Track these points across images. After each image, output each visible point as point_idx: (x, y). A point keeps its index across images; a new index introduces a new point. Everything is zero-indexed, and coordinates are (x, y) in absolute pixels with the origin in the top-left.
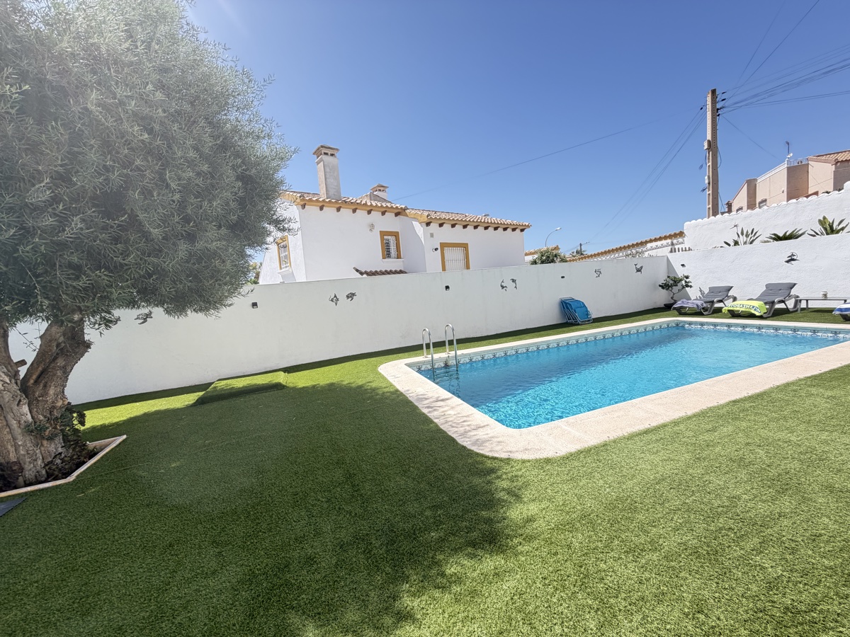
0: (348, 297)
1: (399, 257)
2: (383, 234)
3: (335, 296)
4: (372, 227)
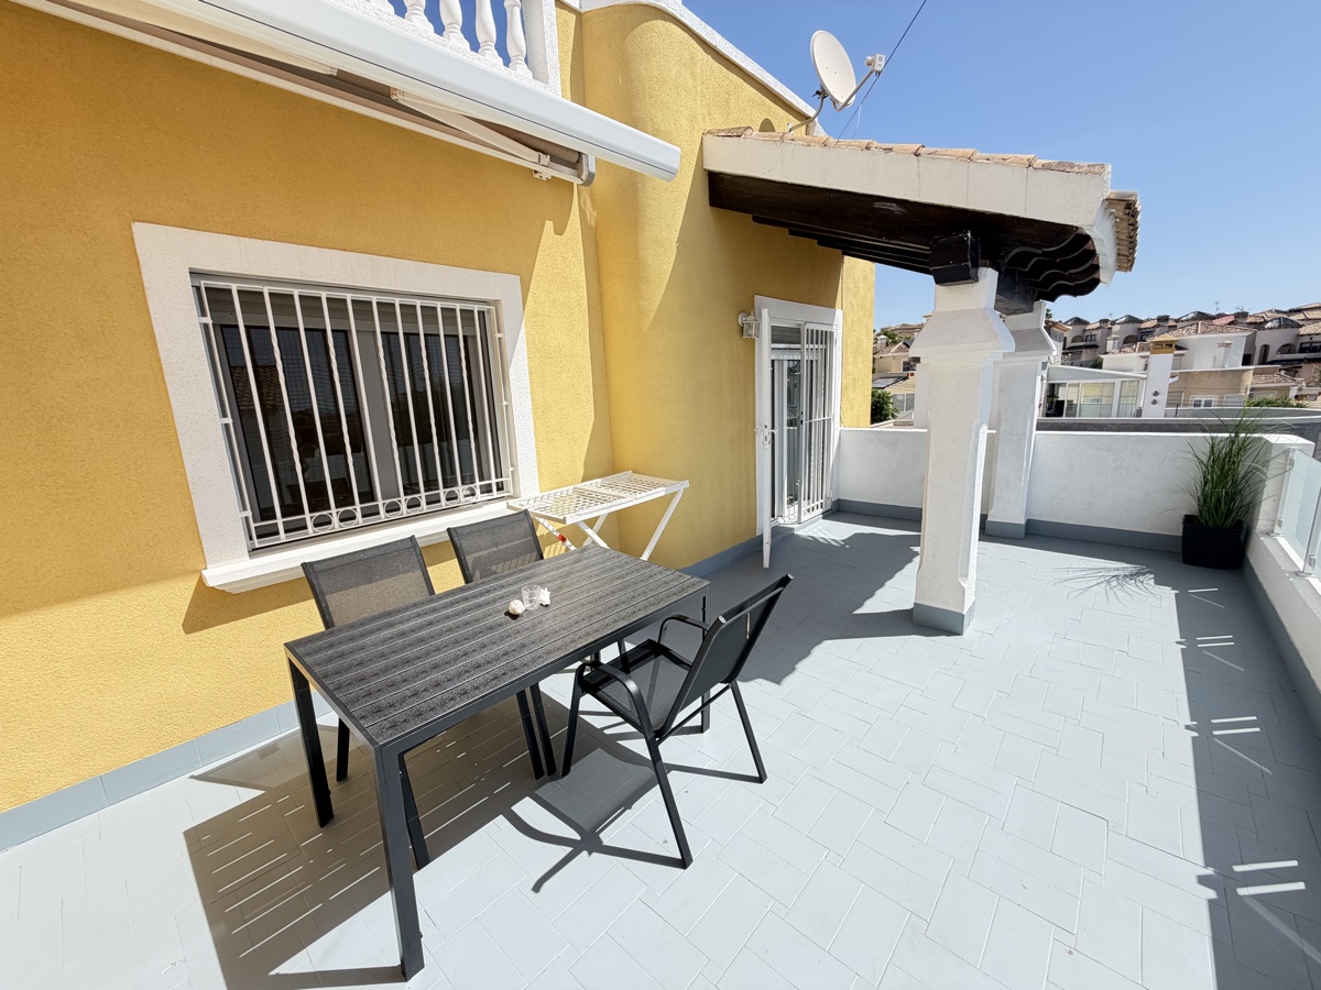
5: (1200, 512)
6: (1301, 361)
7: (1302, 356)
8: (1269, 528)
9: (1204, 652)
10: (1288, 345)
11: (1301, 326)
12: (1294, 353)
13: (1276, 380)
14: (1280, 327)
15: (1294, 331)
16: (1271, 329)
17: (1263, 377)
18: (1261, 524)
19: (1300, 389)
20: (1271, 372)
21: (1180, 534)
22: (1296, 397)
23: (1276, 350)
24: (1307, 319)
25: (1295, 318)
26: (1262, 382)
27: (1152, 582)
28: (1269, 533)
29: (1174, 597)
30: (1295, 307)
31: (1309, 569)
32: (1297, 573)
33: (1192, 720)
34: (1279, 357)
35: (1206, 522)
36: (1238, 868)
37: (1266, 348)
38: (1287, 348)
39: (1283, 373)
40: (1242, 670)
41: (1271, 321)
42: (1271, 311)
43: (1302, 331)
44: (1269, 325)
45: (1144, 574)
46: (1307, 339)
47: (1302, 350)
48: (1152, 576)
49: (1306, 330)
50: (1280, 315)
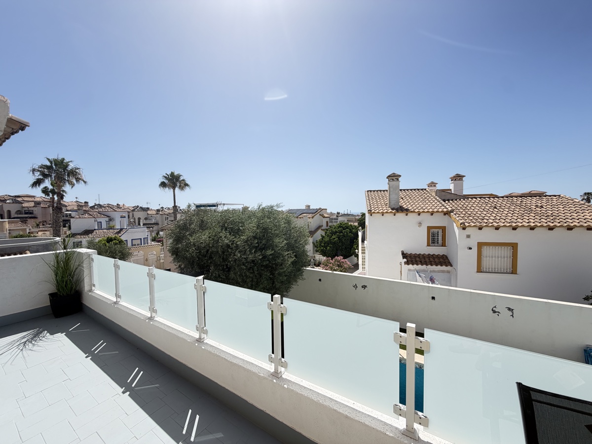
0: (362, 287)
1: (444, 245)
2: (429, 228)
3: (356, 285)
4: (420, 224)
5: (58, 290)
6: (26, 218)
7: (26, 216)
8: (90, 288)
9: (100, 354)
10: (19, 211)
11: (23, 203)
12: (22, 214)
13: (18, 226)
14: (13, 203)
15: (20, 205)
16: (9, 203)
17: (13, 224)
18: (86, 288)
19: (30, 229)
20: (17, 222)
21: (49, 304)
22: (29, 233)
23: (14, 212)
24: (24, 200)
25: (19, 199)
26: (13, 227)
27: (48, 334)
28: (91, 290)
29: (65, 336)
30: (17, 194)
31: (119, 300)
32: (116, 303)
33: (122, 388)
34: (16, 216)
35: (63, 294)
36: (184, 432)
37: (9, 212)
38: (19, 212)
39: (20, 222)
40: (118, 352)
41: (9, 200)
42: (6, 195)
43: (24, 205)
44: (8, 201)
45: (41, 332)
46: (26, 209)
47: (26, 213)
48: (46, 332)
49: (25, 205)
50: (12, 198)
